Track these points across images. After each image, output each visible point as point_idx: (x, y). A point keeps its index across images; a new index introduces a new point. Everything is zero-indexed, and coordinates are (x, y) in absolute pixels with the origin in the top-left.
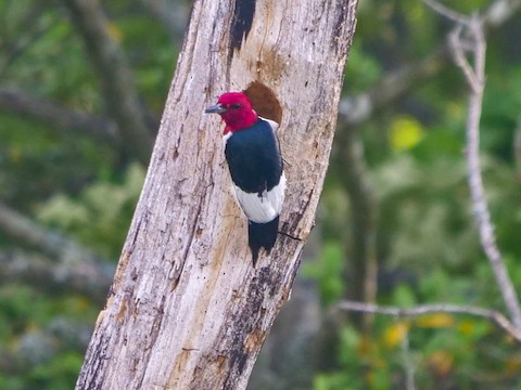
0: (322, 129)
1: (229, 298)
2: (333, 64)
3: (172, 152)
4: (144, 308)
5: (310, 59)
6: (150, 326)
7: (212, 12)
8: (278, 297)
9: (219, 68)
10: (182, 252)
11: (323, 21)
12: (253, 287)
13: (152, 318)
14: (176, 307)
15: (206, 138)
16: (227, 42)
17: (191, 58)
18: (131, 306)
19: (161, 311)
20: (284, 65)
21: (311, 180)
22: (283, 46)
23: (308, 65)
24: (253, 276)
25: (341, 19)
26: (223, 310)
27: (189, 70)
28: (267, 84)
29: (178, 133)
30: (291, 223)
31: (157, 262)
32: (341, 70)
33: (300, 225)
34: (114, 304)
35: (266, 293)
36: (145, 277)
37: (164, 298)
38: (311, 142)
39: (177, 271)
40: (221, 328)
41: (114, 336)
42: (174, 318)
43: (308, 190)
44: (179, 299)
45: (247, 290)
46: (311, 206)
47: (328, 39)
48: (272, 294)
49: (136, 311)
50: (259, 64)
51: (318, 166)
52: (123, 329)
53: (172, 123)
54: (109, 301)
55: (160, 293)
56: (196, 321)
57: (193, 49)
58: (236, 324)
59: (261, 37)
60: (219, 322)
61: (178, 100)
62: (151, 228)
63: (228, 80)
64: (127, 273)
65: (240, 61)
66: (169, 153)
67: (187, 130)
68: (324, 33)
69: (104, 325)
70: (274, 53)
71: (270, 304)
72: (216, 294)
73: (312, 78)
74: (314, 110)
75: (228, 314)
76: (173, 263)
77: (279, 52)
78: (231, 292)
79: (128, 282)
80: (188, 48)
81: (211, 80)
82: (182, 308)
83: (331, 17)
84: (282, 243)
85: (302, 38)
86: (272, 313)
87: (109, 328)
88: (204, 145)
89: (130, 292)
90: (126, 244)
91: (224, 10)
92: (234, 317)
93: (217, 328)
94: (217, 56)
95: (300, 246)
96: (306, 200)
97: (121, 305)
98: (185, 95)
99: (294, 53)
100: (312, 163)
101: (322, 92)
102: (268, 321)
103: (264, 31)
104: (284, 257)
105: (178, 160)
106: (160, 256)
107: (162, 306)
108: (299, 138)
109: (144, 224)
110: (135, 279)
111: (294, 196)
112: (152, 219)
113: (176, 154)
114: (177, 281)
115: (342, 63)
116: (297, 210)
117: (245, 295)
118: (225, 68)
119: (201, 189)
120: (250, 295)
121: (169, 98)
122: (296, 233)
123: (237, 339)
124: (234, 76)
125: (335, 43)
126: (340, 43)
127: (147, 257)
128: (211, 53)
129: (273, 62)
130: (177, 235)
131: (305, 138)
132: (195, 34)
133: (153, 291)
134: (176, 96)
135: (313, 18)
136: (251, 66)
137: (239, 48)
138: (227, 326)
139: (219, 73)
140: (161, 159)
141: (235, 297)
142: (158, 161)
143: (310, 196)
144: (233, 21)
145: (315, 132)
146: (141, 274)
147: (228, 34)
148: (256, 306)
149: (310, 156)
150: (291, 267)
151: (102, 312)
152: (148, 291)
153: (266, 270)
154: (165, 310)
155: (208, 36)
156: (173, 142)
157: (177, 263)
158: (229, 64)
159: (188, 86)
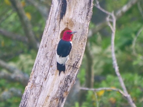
0: (83, 40)
1: (59, 83)
2: (86, 23)
3: (45, 45)
4: (37, 85)
5: (80, 22)
6: (39, 90)
7: (55, 10)
8: (72, 83)
9: (57, 24)
10: (47, 71)
11: (84, 12)
12: (65, 80)
13: (39, 88)
14: (46, 85)
15: (54, 42)
16: (59, 17)
17: (50, 21)
18: (34, 85)
19: (42, 86)
20: (74, 23)
21: (80, 53)
22: (74, 18)
23: (80, 23)
24: (66, 77)
25: (89, 12)
26: (58, 86)
27: (49, 25)
28: (69, 28)
29: (46, 40)
30: (75, 64)
31: (41, 74)
32: (88, 25)
33: (78, 64)
34: (30, 85)
35: (69, 82)
36: (38, 78)
37: (43, 83)
38: (81, 43)
39: (46, 76)
40: (57, 91)
41: (30, 92)
42: (45, 88)
43: (80, 55)
44: (46, 83)
45: (64, 81)
46: (80, 60)
47: (85, 17)
48: (70, 82)
49: (35, 86)
50: (67, 23)
51: (82, 49)
52: (32, 91)
53: (45, 38)
54: (28, 84)
55: (42, 82)
56: (51, 89)
57: (50, 19)
58: (61, 90)
59: (68, 16)
60: (57, 89)
61: (47, 32)
62: (39, 65)
63: (59, 27)
64: (33, 76)
65: (62, 22)
66: (44, 46)
67: (49, 40)
68: (84, 15)
69: (27, 90)
70: (71, 20)
71: (70, 85)
72: (56, 82)
73: (81, 27)
74: (82, 35)
75: (59, 87)
76: (45, 74)
77: (73, 20)
78: (60, 82)
79: (33, 79)
80: (49, 19)
81: (55, 27)
82: (47, 85)
83: (86, 11)
84: (73, 69)
85: (79, 17)
86: (70, 87)
87: (28, 91)
88: (53, 44)
89: (34, 81)
90: (33, 69)
91: (59, 9)
92: (61, 88)
93: (56, 91)
94: (56, 21)
95: (78, 70)
96: (79, 58)
97: (31, 84)
98: (48, 31)
99: (76, 20)
100: (81, 48)
101: (84, 30)
102: (69, 89)
103: (69, 15)
104: (73, 73)
105: (46, 47)
106: (42, 72)
107: (42, 85)
108: (78, 42)
109: (37, 64)
110: (35, 78)
111: (76, 57)
112: (40, 63)
113: (46, 46)
114: (46, 79)
115: (89, 23)
116: (77, 60)
117: (63, 82)
118: (59, 24)
119: (52, 55)
120: (65, 82)
121: (44, 32)
122: (77, 66)
123: (61, 94)
124: (61, 26)
125: (87, 18)
126: (88, 18)
127: (38, 72)
128: (55, 20)
129: (71, 23)
130: (46, 67)
131: (79, 42)
132: (51, 15)
133: (40, 81)
134: (46, 31)
135: (81, 11)
136: (65, 23)
137: (62, 19)
138: (59, 90)
139: (57, 25)
140: (42, 47)
141: (61, 83)
142: (41, 48)
143: (80, 57)
144: (61, 12)
145: (82, 41)
146: (37, 77)
147: (59, 15)
148: (66, 85)
149: (80, 47)
150: (75, 75)
151: (26, 86)
152: (38, 81)
153: (69, 76)
154: (43, 86)
155: (54, 16)
156: (45, 43)
157: (46, 74)
158: (60, 23)
159: (49, 29)
